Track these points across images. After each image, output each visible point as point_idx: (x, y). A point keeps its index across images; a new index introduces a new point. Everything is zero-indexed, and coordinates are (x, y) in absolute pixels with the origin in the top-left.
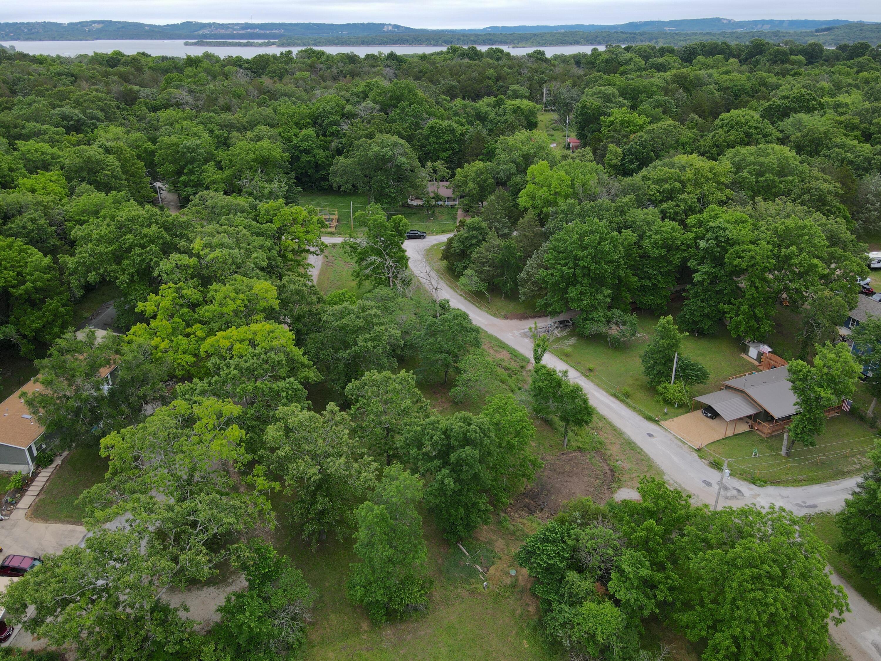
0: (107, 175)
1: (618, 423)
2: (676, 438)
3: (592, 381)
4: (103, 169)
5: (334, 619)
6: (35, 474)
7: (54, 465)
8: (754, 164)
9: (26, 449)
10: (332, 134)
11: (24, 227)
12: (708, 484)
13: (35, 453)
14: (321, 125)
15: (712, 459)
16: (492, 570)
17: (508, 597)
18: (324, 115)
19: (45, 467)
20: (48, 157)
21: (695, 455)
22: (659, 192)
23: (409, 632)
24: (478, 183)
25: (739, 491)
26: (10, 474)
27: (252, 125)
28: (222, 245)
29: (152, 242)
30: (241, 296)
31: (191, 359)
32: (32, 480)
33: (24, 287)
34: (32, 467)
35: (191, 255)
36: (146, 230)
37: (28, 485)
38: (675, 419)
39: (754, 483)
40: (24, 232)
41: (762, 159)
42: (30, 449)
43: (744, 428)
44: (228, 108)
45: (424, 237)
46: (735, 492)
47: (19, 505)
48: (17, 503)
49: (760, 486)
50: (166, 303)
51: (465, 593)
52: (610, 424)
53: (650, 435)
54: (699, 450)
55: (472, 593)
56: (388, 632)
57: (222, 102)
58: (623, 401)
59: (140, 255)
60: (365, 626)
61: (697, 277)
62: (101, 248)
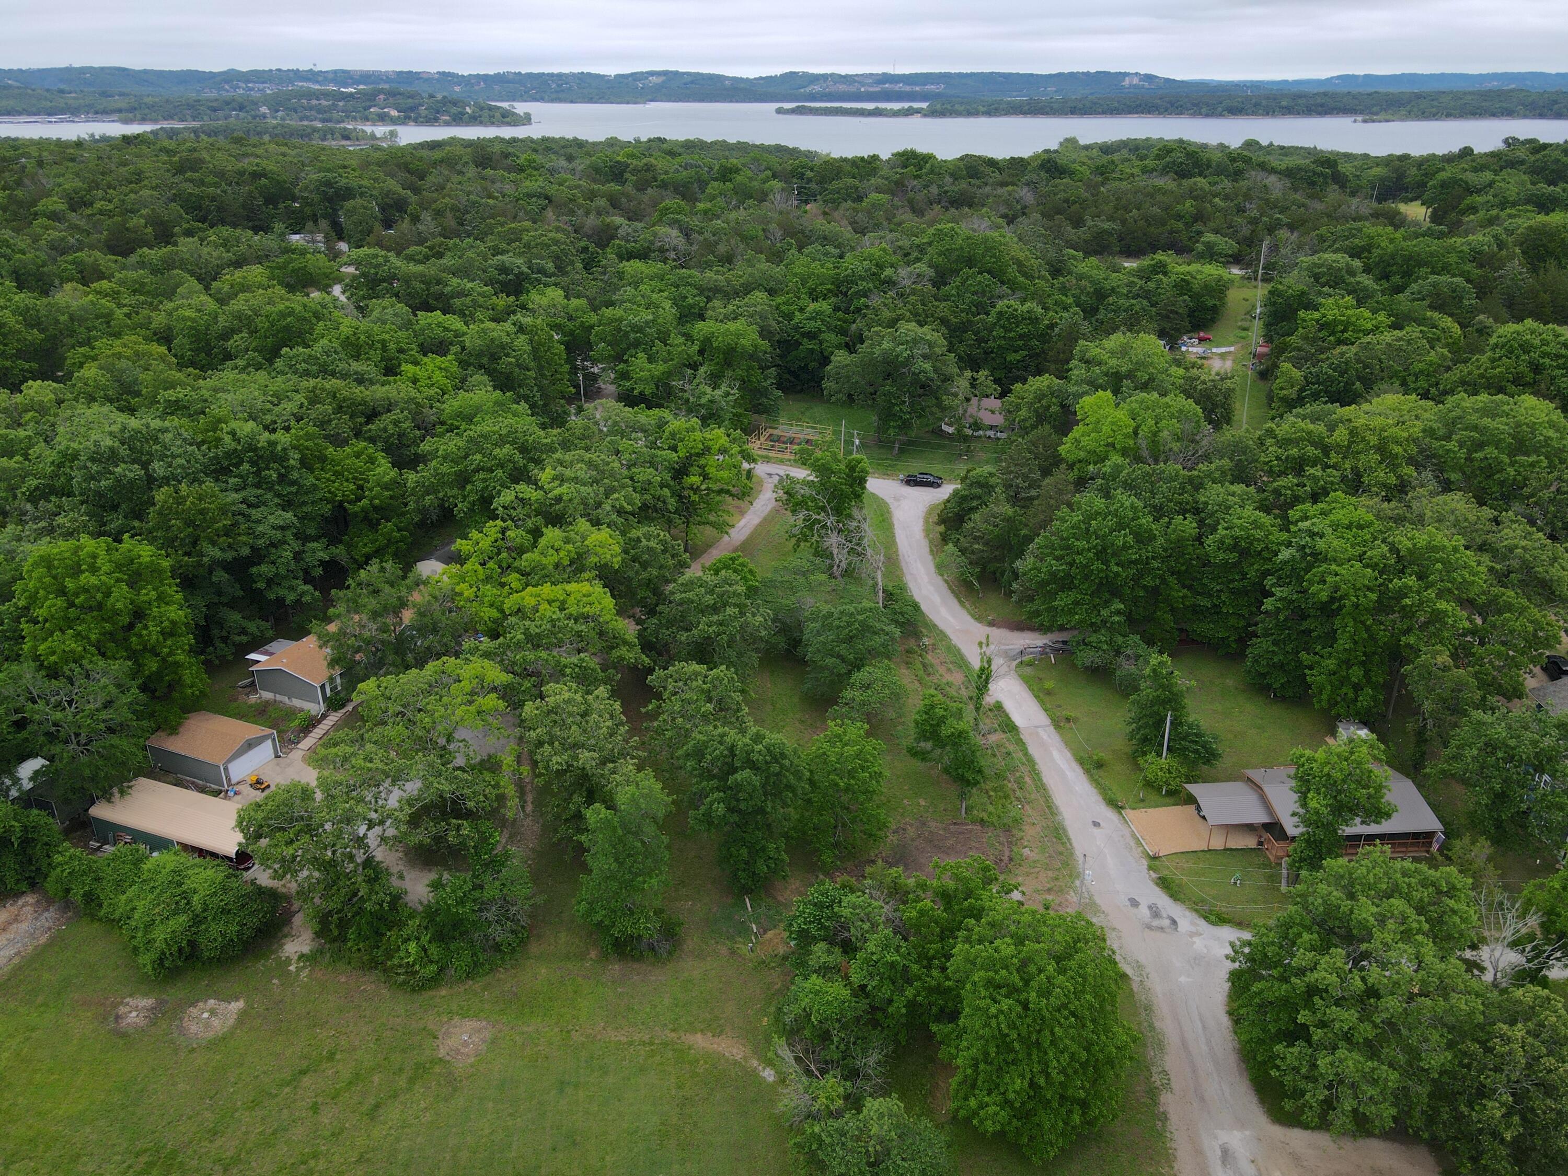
0: (510, 363)
1: (1060, 799)
2: (1133, 835)
3: (1061, 735)
4: (507, 355)
5: (563, 937)
6: (324, 716)
7: (343, 711)
8: (1475, 428)
9: (318, 686)
10: (859, 310)
11: (385, 430)
12: (1134, 903)
13: (328, 693)
14: (846, 294)
15: (1165, 873)
16: (770, 934)
17: (773, 968)
18: (850, 281)
19: (336, 711)
20: (450, 334)
21: (1145, 863)
22: (1278, 458)
23: (638, 974)
24: (1036, 411)
25: (1174, 922)
26: (301, 710)
27: (747, 289)
28: (576, 480)
29: (501, 465)
30: (570, 547)
31: (495, 614)
32: (319, 722)
33: (361, 504)
34: (322, 708)
35: (538, 487)
36: (497, 451)
37: (314, 726)
38: (1149, 810)
39: (1206, 918)
40: (384, 435)
41: (1486, 421)
42: (323, 687)
43: (1250, 842)
44: (728, 260)
45: (939, 486)
46: (1166, 922)
47: (299, 746)
48: (298, 743)
49: (1213, 923)
50: (486, 543)
51: (723, 950)
52: (1047, 798)
53: (1096, 824)
54: (1155, 858)
55: (733, 952)
56: (616, 968)
57: (722, 249)
58: (1087, 771)
59: (484, 480)
60: (593, 954)
61: (1269, 604)
62: (445, 468)
